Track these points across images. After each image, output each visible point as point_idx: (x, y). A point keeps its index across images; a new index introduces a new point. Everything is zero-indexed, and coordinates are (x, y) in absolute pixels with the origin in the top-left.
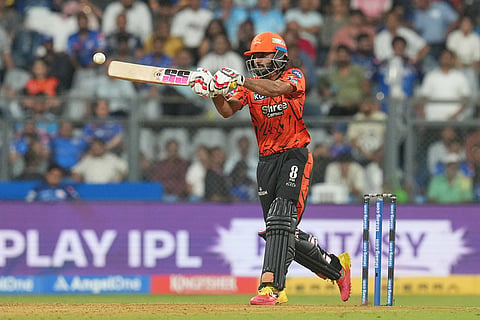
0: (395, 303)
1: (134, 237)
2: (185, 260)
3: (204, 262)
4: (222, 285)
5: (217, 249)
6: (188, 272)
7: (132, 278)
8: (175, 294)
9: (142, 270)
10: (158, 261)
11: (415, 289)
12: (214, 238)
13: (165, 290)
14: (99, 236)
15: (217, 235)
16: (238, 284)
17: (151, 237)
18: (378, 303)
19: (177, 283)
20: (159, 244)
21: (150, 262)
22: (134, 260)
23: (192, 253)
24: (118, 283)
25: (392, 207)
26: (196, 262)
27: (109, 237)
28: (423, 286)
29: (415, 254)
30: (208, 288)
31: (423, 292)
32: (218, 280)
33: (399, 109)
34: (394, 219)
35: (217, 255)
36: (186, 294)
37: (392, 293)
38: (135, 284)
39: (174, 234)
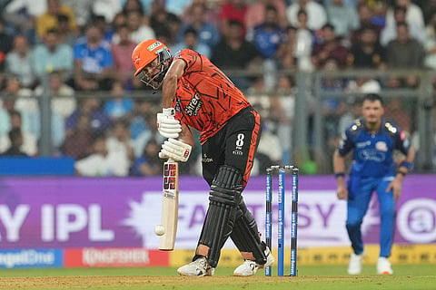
0: (299, 273)
1: (47, 211)
2: (97, 234)
3: (116, 235)
4: (135, 258)
5: (129, 222)
6: (101, 245)
7: (45, 252)
8: (88, 267)
9: (55, 244)
10: (71, 234)
11: (325, 259)
12: (125, 211)
13: (78, 263)
14: (13, 211)
15: (129, 209)
16: (150, 256)
17: (64, 210)
18: (281, 273)
19: (90, 256)
20: (72, 218)
21: (63, 236)
22: (47, 234)
23: (104, 227)
24: (32, 257)
25: (294, 178)
26: (108, 235)
27: (22, 211)
28: (333, 256)
29: (325, 225)
30: (120, 262)
31: (333, 262)
32: (130, 253)
33: (308, 82)
34: (297, 190)
35: (129, 228)
36: (99, 267)
37: (295, 264)
38: (48, 258)
39: (86, 208)
